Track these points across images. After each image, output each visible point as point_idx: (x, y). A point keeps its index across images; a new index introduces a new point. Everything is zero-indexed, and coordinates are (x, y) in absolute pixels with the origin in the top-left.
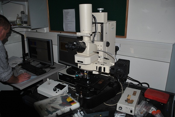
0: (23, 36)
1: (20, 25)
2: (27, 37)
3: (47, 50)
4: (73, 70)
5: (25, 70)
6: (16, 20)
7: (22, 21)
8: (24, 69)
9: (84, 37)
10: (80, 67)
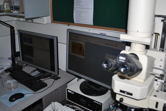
0: (12, 28)
1: (9, 11)
2: (18, 31)
3: (49, 52)
4: (91, 86)
5: (14, 80)
6: (2, 4)
7: (11, 6)
8: (14, 78)
9: (135, 44)
10: (121, 100)
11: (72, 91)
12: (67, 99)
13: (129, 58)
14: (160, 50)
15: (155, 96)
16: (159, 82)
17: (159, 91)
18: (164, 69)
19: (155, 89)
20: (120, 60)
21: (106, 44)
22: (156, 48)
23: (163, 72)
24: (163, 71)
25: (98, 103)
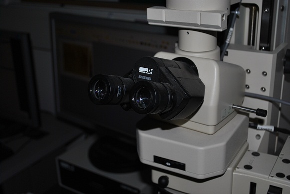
9: (188, 33)
10: (163, 181)
11: (70, 165)
12: (61, 184)
13: (163, 69)
14: (260, 48)
15: (248, 167)
16: (262, 129)
17: (260, 153)
18: (272, 96)
19: (249, 149)
20: (140, 77)
21: (142, 43)
22: (253, 44)
23: (271, 104)
24: (270, 101)
25: (130, 189)
